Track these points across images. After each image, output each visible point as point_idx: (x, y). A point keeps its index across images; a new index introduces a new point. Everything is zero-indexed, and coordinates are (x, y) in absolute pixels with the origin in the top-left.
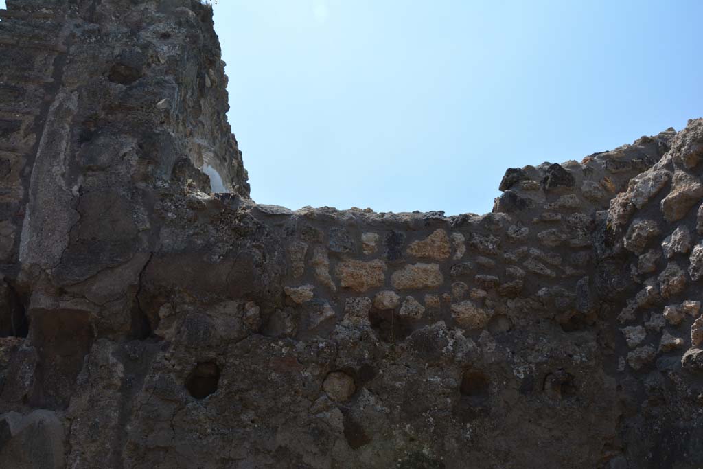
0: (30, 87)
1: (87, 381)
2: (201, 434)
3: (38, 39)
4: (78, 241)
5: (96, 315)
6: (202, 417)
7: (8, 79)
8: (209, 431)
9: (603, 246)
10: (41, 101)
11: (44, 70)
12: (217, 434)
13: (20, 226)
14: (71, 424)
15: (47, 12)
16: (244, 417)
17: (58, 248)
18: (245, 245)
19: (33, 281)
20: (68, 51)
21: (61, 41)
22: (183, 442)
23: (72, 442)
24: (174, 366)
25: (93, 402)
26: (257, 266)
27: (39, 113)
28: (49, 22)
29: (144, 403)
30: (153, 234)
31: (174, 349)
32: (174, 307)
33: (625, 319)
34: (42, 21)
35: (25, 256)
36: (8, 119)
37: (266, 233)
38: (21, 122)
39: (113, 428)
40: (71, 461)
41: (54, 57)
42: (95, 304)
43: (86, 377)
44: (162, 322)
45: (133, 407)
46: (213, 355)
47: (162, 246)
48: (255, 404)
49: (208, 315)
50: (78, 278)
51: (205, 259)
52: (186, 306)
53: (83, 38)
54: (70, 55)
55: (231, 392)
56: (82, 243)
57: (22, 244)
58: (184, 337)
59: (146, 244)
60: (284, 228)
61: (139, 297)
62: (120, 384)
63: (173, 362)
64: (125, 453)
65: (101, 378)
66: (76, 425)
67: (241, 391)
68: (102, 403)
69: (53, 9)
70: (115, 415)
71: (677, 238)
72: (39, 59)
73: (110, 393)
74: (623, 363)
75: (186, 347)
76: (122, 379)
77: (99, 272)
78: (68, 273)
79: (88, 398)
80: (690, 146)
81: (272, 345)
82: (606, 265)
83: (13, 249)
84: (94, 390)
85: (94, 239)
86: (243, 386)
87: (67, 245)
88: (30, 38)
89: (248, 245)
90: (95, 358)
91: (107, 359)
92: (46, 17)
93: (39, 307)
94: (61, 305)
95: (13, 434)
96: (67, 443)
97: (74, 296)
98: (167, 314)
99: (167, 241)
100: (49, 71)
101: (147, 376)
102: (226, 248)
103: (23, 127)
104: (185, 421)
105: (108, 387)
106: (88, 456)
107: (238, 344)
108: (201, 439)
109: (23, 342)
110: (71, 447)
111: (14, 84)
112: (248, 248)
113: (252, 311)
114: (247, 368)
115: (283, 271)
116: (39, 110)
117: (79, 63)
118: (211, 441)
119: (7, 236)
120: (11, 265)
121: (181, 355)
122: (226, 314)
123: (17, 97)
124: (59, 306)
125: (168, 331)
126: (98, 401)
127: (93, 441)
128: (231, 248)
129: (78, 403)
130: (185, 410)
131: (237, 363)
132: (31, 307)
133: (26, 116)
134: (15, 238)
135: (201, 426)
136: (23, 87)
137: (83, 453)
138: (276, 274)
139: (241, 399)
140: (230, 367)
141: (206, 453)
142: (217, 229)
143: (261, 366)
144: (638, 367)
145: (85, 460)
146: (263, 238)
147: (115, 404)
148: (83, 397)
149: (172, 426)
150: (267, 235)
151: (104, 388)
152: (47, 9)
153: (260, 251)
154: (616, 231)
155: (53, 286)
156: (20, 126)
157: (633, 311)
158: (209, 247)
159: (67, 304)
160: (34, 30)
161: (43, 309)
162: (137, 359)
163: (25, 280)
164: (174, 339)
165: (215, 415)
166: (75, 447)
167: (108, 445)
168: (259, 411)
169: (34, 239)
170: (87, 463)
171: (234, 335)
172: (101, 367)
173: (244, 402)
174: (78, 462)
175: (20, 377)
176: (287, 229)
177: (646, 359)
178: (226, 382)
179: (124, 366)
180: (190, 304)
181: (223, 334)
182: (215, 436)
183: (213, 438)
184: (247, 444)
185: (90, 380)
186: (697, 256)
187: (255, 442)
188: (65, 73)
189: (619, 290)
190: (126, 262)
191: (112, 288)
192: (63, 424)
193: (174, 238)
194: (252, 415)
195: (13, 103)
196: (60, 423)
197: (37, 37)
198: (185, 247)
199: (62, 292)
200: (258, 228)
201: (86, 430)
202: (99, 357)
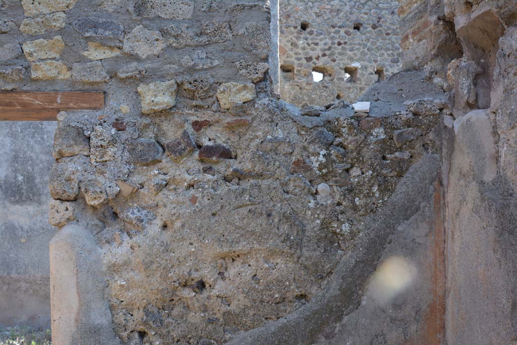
1: (499, 74)
14: (496, 117)
23: (499, 132)
40: (500, 149)
43: (499, 71)
66: (499, 116)
79: (502, 90)
84: (507, 80)
90: (502, 50)
93: (460, 27)
94: (472, 16)
95: (456, 134)
96: (495, 133)
106: (512, 142)
109: (462, 60)
110: (499, 136)
124: (471, 18)
126: (511, 89)
127: (512, 128)
132: (457, 29)
137: (508, 140)
145: (510, 145)
148: (499, 89)
159: (476, 12)
163: (449, 11)
166: (502, 136)
170: (511, 149)
172: (509, 56)
174: (505, 148)
196: (486, 117)
201: (506, 118)
202: (505, 47)
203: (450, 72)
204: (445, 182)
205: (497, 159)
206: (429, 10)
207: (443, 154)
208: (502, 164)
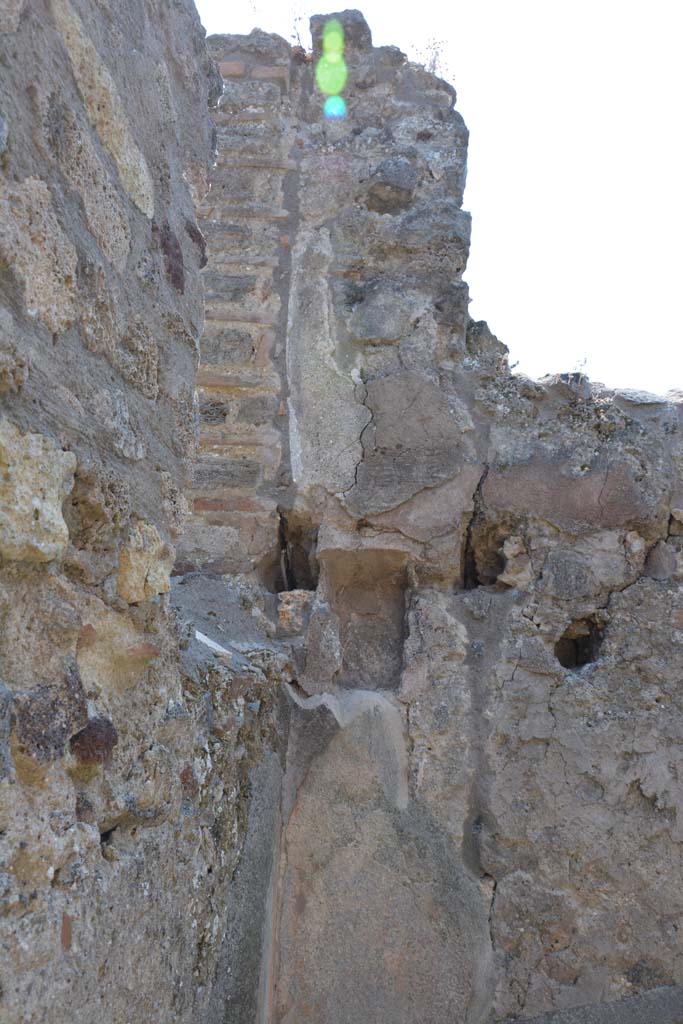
0: (256, 225)
1: (421, 651)
2: (590, 719)
3: (252, 153)
4: (376, 450)
5: (418, 558)
6: (589, 696)
7: (223, 216)
8: (601, 715)
10: (276, 246)
11: (270, 197)
12: (614, 719)
13: (286, 433)
14: (408, 711)
15: (256, 111)
16: (646, 695)
17: (347, 461)
18: (616, 450)
19: (317, 511)
20: (299, 167)
21: (286, 153)
22: (569, 732)
23: (414, 734)
24: (538, 625)
25: (433, 679)
26: (636, 480)
27: (277, 264)
28: (262, 126)
29: (506, 679)
30: (480, 437)
31: (536, 602)
32: (526, 542)
34: (252, 126)
35: (301, 474)
36: (235, 275)
37: (641, 431)
38: (254, 278)
39: (467, 714)
40: (417, 760)
41: (281, 178)
42: (415, 541)
43: (419, 644)
44: (510, 563)
45: (490, 684)
46: (591, 608)
47: (497, 454)
48: (659, 675)
49: (578, 552)
50: (386, 505)
51: (564, 472)
52: (546, 540)
53: (316, 147)
54: (303, 174)
55: (624, 660)
56: (383, 453)
57: (293, 458)
58: (550, 585)
59: (473, 452)
60: (661, 423)
61: (472, 529)
62: (465, 654)
63: (537, 620)
64: (491, 748)
65: (439, 645)
66: (415, 711)
67: (637, 658)
68: (445, 680)
69: (264, 106)
70: (466, 697)
72: (259, 183)
73: (454, 665)
75: (554, 598)
76: (466, 646)
77: (414, 495)
78: (370, 498)
79: (426, 675)
81: (670, 592)
83: (281, 465)
84: (433, 663)
85: (399, 446)
86: (640, 652)
87: (360, 457)
88: (241, 153)
89: (620, 449)
90: (427, 618)
91: (444, 620)
92: (256, 119)
93: (333, 547)
94: (364, 543)
95: (342, 725)
96: (407, 735)
97: (382, 530)
98: (517, 552)
99: (504, 446)
100: (277, 199)
101: (505, 641)
102: (590, 455)
103: (259, 285)
104: (567, 702)
105: (449, 658)
106: (437, 752)
107: (625, 592)
108: (590, 726)
109: (315, 597)
110: (413, 741)
111: (232, 223)
112: (621, 453)
113: (638, 545)
114: (642, 625)
115: (673, 486)
116: (277, 259)
117: (320, 185)
118: (606, 729)
119: (271, 447)
120: (283, 488)
121: (549, 611)
122: (604, 550)
123: (242, 241)
124: (361, 545)
125: (521, 576)
126: (439, 677)
127: (442, 733)
128: (597, 454)
129: (413, 681)
130: (565, 688)
131: (628, 619)
132: (321, 547)
133: (261, 269)
134: (283, 449)
135: (589, 708)
136: (246, 226)
137: (430, 749)
138: (664, 490)
139: (639, 670)
140: (618, 625)
141: (601, 745)
142: (571, 427)
143: (660, 622)
145: (434, 757)
146: (638, 438)
147: (464, 681)
148: (420, 672)
149: (550, 709)
150: (644, 434)
151: (444, 659)
152: (255, 107)
153: (637, 459)
155: (351, 517)
156: (254, 284)
158: (564, 454)
159: (372, 541)
160: (244, 140)
161: (340, 550)
162: (483, 617)
163: (306, 509)
164: (532, 587)
165: (607, 693)
166: (418, 741)
167: (463, 738)
168: (666, 686)
169: (309, 448)
170: (437, 762)
171: (620, 580)
172: (436, 630)
173: (643, 673)
174: (425, 760)
175: (325, 646)
176: (665, 424)
178: (614, 646)
179: (467, 628)
180: (551, 537)
181: (604, 579)
182: (611, 722)
183: (609, 724)
184: (655, 732)
185: (425, 649)
187: (666, 729)
188: (303, 202)
190: (450, 480)
191: (438, 517)
192: (400, 711)
193: (513, 442)
194: (656, 691)
195: (237, 251)
196: (395, 709)
197: (251, 150)
198: (532, 457)
199: (362, 525)
200: (628, 424)
201: (430, 717)
202: (432, 616)
203: (290, 607)
204: (287, 804)
205: (411, 774)
206: (259, 484)
207: (288, 754)
208: (419, 784)
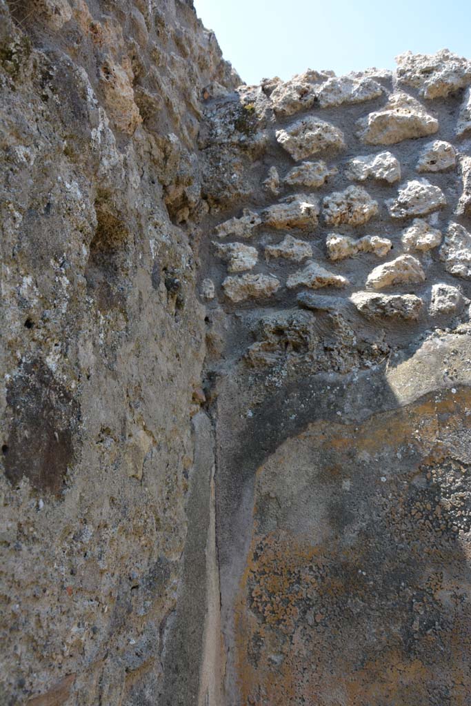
9: (232, 127)
33: (230, 231)
71: (386, 163)
74: (211, 289)
80: (448, 75)
82: (226, 152)
144: (239, 299)
154: (264, 118)
157: (252, 225)
177: (262, 291)
186: (417, 192)
189: (241, 191)
